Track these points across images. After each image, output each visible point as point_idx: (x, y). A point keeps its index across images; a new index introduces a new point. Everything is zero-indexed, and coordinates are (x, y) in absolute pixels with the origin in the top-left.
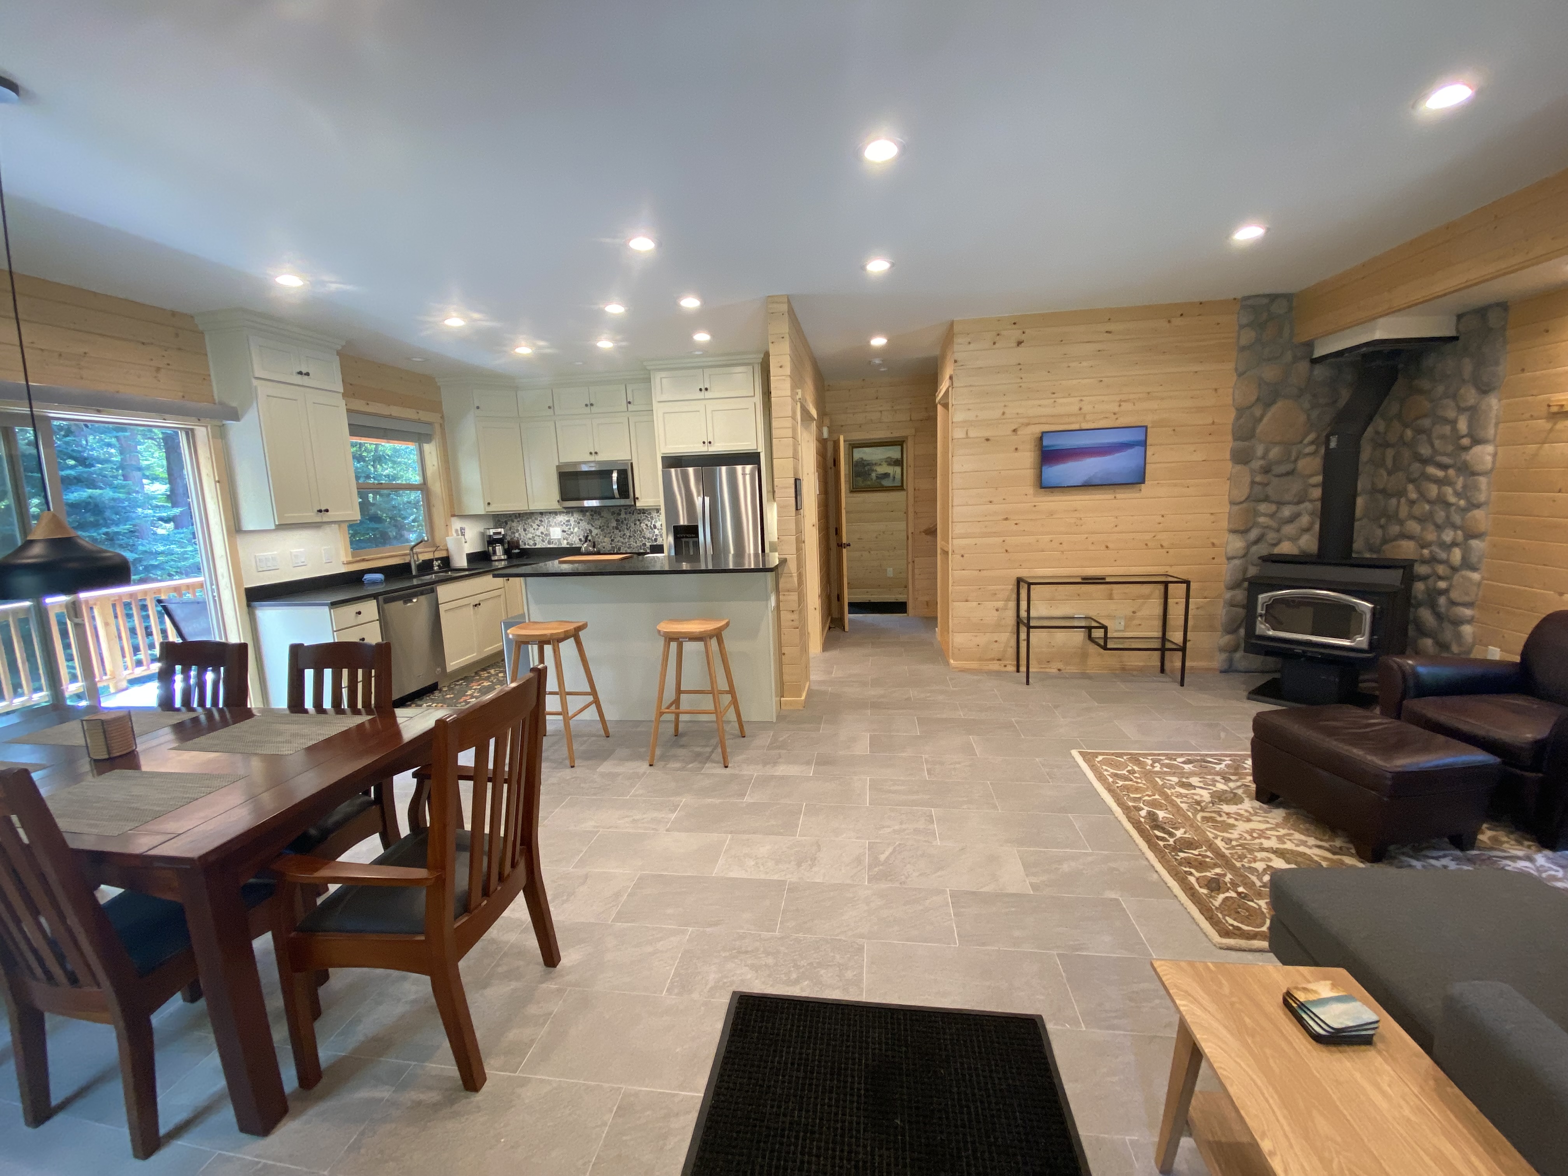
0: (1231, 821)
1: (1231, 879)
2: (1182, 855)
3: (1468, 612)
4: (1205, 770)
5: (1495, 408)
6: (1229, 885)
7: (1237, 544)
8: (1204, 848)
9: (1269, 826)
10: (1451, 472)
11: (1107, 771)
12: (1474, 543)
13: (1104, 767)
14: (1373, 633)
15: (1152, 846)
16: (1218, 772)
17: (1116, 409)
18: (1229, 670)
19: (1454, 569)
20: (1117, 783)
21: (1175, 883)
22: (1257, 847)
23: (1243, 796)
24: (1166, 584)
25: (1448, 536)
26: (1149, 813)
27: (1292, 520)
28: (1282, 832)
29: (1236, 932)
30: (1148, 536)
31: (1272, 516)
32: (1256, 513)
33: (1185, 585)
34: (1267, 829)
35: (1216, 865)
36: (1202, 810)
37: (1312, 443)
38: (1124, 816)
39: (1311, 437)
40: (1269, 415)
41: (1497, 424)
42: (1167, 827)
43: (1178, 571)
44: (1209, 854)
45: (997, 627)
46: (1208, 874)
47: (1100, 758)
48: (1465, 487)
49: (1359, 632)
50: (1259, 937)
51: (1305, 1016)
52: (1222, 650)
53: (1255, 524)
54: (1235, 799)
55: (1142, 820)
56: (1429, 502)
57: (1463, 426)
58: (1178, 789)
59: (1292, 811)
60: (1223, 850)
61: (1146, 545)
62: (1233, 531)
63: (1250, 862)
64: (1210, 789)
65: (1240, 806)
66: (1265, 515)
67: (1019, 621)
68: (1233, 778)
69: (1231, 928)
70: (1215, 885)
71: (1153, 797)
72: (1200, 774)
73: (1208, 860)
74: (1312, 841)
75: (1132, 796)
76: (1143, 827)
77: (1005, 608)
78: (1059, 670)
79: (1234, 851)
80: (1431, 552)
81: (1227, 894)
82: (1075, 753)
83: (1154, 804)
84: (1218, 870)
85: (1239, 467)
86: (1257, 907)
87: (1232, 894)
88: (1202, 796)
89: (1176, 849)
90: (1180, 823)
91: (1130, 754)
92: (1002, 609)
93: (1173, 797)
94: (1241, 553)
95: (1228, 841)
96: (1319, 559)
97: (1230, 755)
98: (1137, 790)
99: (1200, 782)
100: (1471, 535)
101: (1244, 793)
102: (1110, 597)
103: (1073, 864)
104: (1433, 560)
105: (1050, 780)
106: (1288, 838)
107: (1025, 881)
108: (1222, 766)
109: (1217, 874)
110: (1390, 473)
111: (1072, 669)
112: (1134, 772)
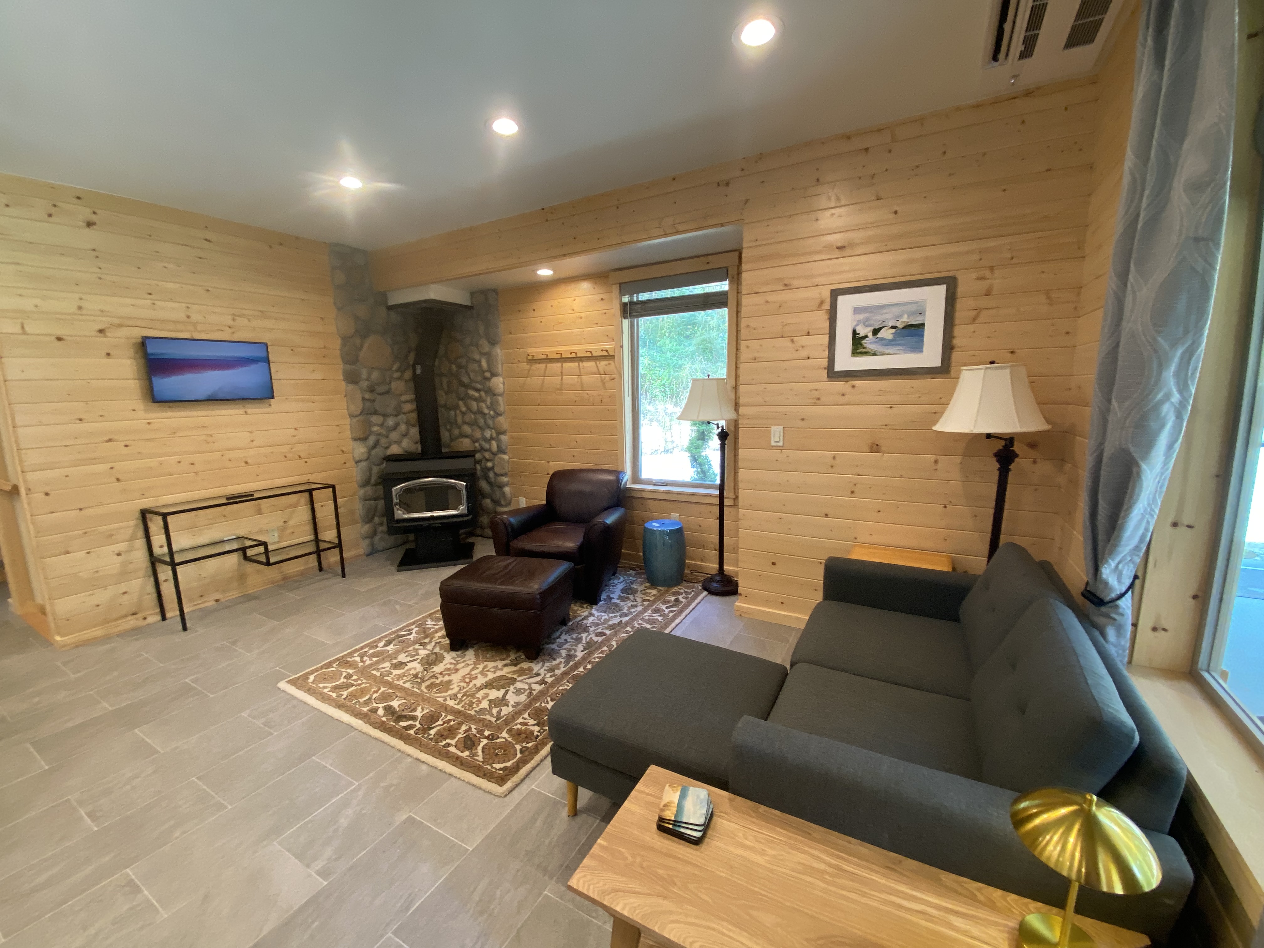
0: (447, 678)
1: (475, 729)
2: (433, 732)
3: (505, 479)
4: (405, 644)
5: (500, 355)
6: (478, 735)
7: (361, 450)
8: (444, 714)
9: (471, 667)
10: (482, 393)
11: (326, 687)
12: (503, 437)
13: (321, 685)
14: (468, 502)
15: (406, 739)
16: (414, 641)
17: (231, 323)
18: (372, 552)
19: (494, 454)
20: (342, 695)
21: (444, 763)
22: (474, 689)
23: (442, 652)
24: (310, 491)
25: (488, 434)
26: (385, 708)
27: (395, 427)
28: (481, 667)
29: (507, 772)
30: (285, 449)
31: (382, 425)
32: (370, 424)
33: (331, 489)
34: (471, 671)
35: (460, 724)
36: (423, 681)
37: (397, 370)
38: (368, 726)
39: (396, 366)
40: (366, 345)
41: (502, 364)
42: (406, 713)
43: (319, 478)
44: (449, 717)
45: (124, 574)
46: (460, 736)
47: (312, 678)
48: (492, 403)
49: (460, 503)
50: (521, 765)
51: (682, 830)
52: (365, 538)
53: (371, 433)
54: (437, 659)
55: (384, 719)
56: (474, 413)
57: (484, 364)
58: (396, 672)
59: (476, 647)
60: (457, 707)
61: (285, 457)
62: (355, 439)
63: (478, 705)
64: (417, 659)
65: (445, 662)
66: (377, 425)
67: (154, 561)
68: (427, 640)
69: (501, 772)
70: (469, 743)
71: (380, 691)
72: (403, 649)
73: (452, 723)
74: (500, 664)
75: (362, 700)
76: (388, 726)
77: (130, 551)
78: (217, 601)
79: (463, 704)
80: (480, 445)
81: (482, 744)
82: (283, 685)
83: (385, 697)
84: (464, 728)
85: (351, 387)
86: (504, 740)
87: (484, 742)
88: (415, 669)
89: (425, 729)
90: (413, 703)
91: (337, 659)
92: (127, 551)
93: (395, 682)
94: (365, 456)
95: (454, 697)
96: (424, 455)
97: (414, 623)
98: (363, 692)
99: (407, 656)
100: (500, 433)
101: (441, 649)
102: (259, 512)
103: (349, 812)
104: (482, 449)
105: (272, 731)
106: (486, 670)
107: (310, 876)
108: (414, 635)
109: (466, 731)
110: (446, 394)
111: (233, 594)
112: (349, 676)
